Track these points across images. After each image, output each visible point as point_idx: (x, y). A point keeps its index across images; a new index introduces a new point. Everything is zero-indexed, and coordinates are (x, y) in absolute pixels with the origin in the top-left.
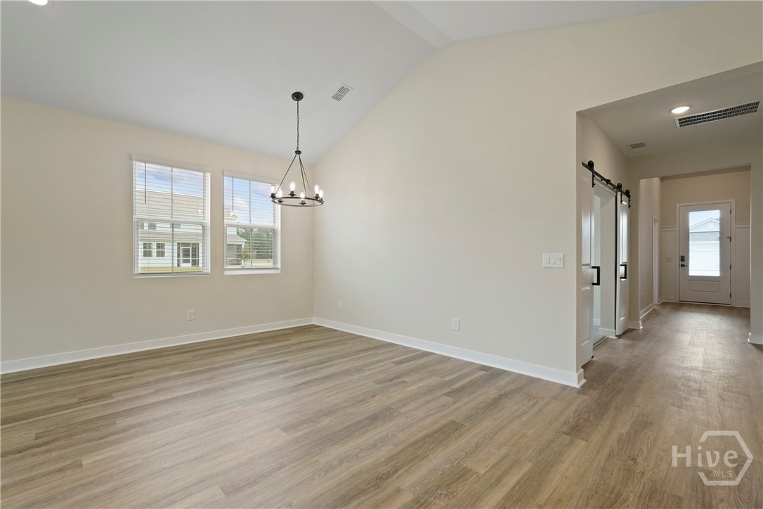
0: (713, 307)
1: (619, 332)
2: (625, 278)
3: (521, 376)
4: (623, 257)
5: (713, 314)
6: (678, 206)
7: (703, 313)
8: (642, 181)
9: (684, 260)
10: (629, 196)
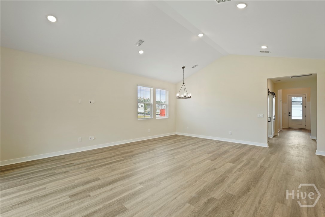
0: (300, 130)
1: (273, 136)
2: (275, 120)
3: (252, 145)
4: (274, 114)
5: (300, 131)
6: (288, 95)
7: (297, 131)
8: (278, 90)
9: (290, 114)
10: (275, 95)
